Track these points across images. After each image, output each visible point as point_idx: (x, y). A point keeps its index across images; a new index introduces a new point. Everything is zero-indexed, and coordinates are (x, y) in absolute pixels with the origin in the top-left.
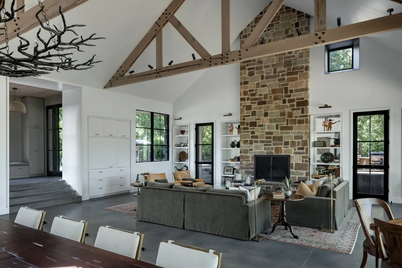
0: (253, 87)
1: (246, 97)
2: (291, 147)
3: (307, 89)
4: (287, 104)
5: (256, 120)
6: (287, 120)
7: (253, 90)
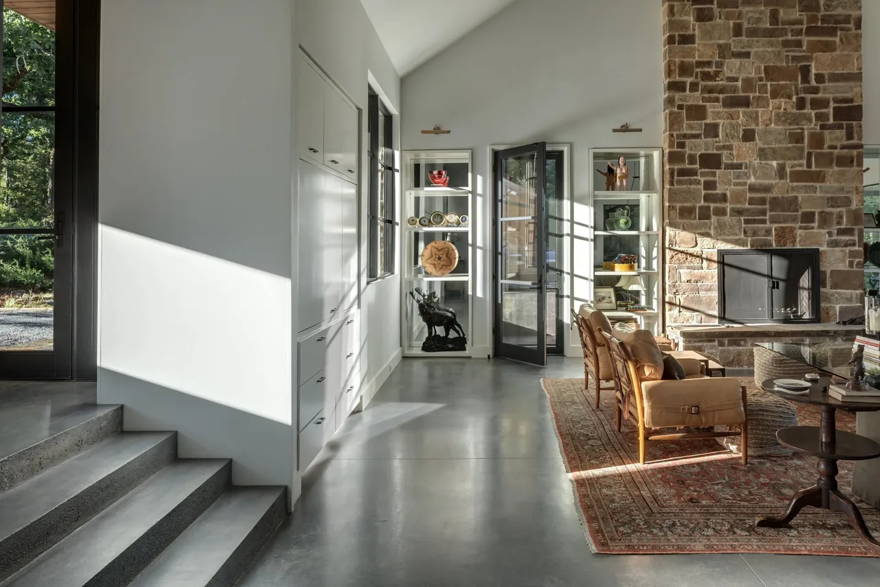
0: (711, 53)
1: (689, 80)
2: (820, 227)
3: (858, 77)
4: (808, 110)
5: (718, 148)
6: (810, 154)
7: (709, 64)
